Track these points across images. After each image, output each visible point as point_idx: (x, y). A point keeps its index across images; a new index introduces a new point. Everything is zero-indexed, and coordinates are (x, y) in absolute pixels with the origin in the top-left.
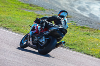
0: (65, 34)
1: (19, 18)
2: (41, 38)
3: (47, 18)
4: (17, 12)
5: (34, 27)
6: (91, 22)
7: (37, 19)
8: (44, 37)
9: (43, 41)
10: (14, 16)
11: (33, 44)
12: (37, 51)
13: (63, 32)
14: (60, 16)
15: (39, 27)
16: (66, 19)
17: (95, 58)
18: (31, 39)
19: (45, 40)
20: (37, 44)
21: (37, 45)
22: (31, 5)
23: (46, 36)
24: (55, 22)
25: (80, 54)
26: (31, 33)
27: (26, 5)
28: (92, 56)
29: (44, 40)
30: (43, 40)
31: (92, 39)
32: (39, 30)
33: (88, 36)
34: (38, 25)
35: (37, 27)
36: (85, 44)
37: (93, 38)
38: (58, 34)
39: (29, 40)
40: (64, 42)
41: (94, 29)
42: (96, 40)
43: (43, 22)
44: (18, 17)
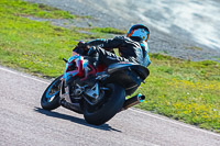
0: (143, 78)
1: (17, 36)
2: (90, 87)
3: (102, 42)
4: (12, 22)
5: (74, 62)
6: (174, 45)
7: (80, 43)
8: (97, 86)
9: (95, 95)
10: (4, 31)
11: (73, 100)
12: (82, 117)
13: (141, 73)
14: (131, 38)
15: (85, 62)
16: (145, 44)
17: (183, 125)
18: (67, 89)
19: (100, 91)
20: (82, 102)
21: (81, 104)
22: (41, 6)
23: (101, 83)
24: (120, 51)
25: (149, 114)
26: (66, 75)
27: (31, 8)
28: (177, 119)
29: (97, 91)
30: (95, 92)
31: (177, 83)
32: (87, 69)
33: (168, 76)
34: (82, 58)
35: (81, 62)
36: (161, 92)
37: (179, 79)
38: (129, 78)
39: (64, 92)
40: (143, 97)
41: (181, 58)
42: (185, 83)
43: (94, 52)
44: (15, 33)
